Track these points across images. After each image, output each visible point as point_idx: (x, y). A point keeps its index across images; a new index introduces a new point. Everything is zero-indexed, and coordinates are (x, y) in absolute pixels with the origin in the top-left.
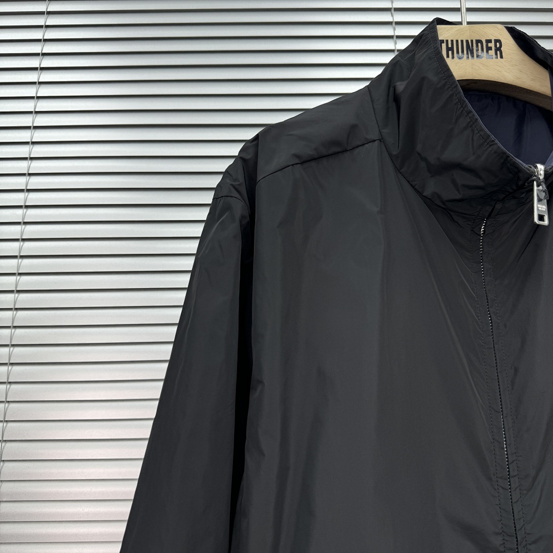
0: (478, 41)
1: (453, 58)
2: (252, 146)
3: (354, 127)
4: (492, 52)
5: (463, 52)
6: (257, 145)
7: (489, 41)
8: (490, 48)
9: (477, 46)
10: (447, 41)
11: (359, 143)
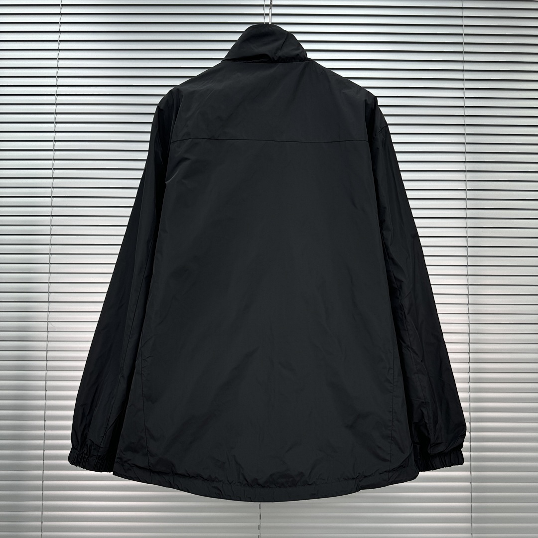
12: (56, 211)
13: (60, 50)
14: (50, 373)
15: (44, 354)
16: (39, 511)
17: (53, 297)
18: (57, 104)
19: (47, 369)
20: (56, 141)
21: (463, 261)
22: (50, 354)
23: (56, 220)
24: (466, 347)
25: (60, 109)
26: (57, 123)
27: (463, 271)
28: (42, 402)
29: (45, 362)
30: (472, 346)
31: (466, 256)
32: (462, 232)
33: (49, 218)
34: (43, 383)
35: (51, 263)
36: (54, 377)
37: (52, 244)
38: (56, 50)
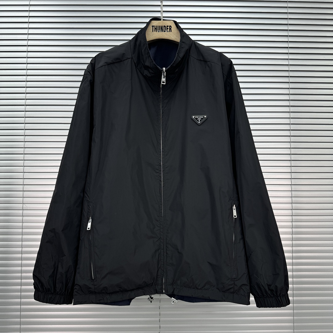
0: (164, 26)
1: (156, 31)
2: (94, 59)
3: (124, 54)
4: (168, 30)
5: (159, 29)
6: (95, 59)
7: (168, 26)
8: (168, 29)
9: (164, 28)
10: (155, 26)
11: (126, 59)
12: (28, 132)
13: (29, 28)
14: (24, 237)
15: (21, 224)
16: (18, 325)
17: (26, 188)
18: (28, 63)
19: (22, 234)
20: (27, 87)
21: (288, 164)
22: (25, 224)
23: (27, 138)
24: (290, 218)
25: (30, 66)
26: (27, 75)
27: (288, 170)
28: (20, 255)
29: (21, 229)
30: (294, 217)
31: (290, 160)
32: (288, 145)
33: (23, 137)
34: (20, 243)
35: (24, 166)
36: (28, 239)
37: (25, 154)
38: (27, 28)
